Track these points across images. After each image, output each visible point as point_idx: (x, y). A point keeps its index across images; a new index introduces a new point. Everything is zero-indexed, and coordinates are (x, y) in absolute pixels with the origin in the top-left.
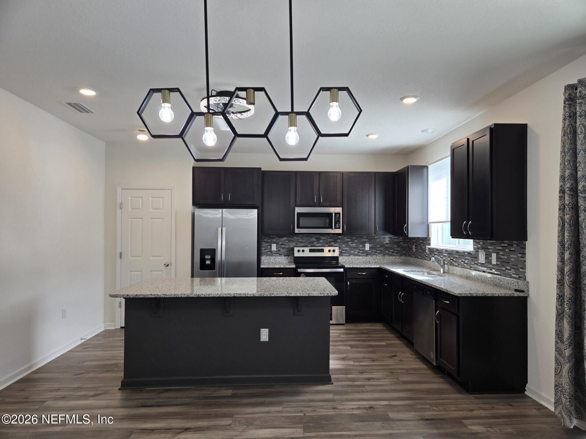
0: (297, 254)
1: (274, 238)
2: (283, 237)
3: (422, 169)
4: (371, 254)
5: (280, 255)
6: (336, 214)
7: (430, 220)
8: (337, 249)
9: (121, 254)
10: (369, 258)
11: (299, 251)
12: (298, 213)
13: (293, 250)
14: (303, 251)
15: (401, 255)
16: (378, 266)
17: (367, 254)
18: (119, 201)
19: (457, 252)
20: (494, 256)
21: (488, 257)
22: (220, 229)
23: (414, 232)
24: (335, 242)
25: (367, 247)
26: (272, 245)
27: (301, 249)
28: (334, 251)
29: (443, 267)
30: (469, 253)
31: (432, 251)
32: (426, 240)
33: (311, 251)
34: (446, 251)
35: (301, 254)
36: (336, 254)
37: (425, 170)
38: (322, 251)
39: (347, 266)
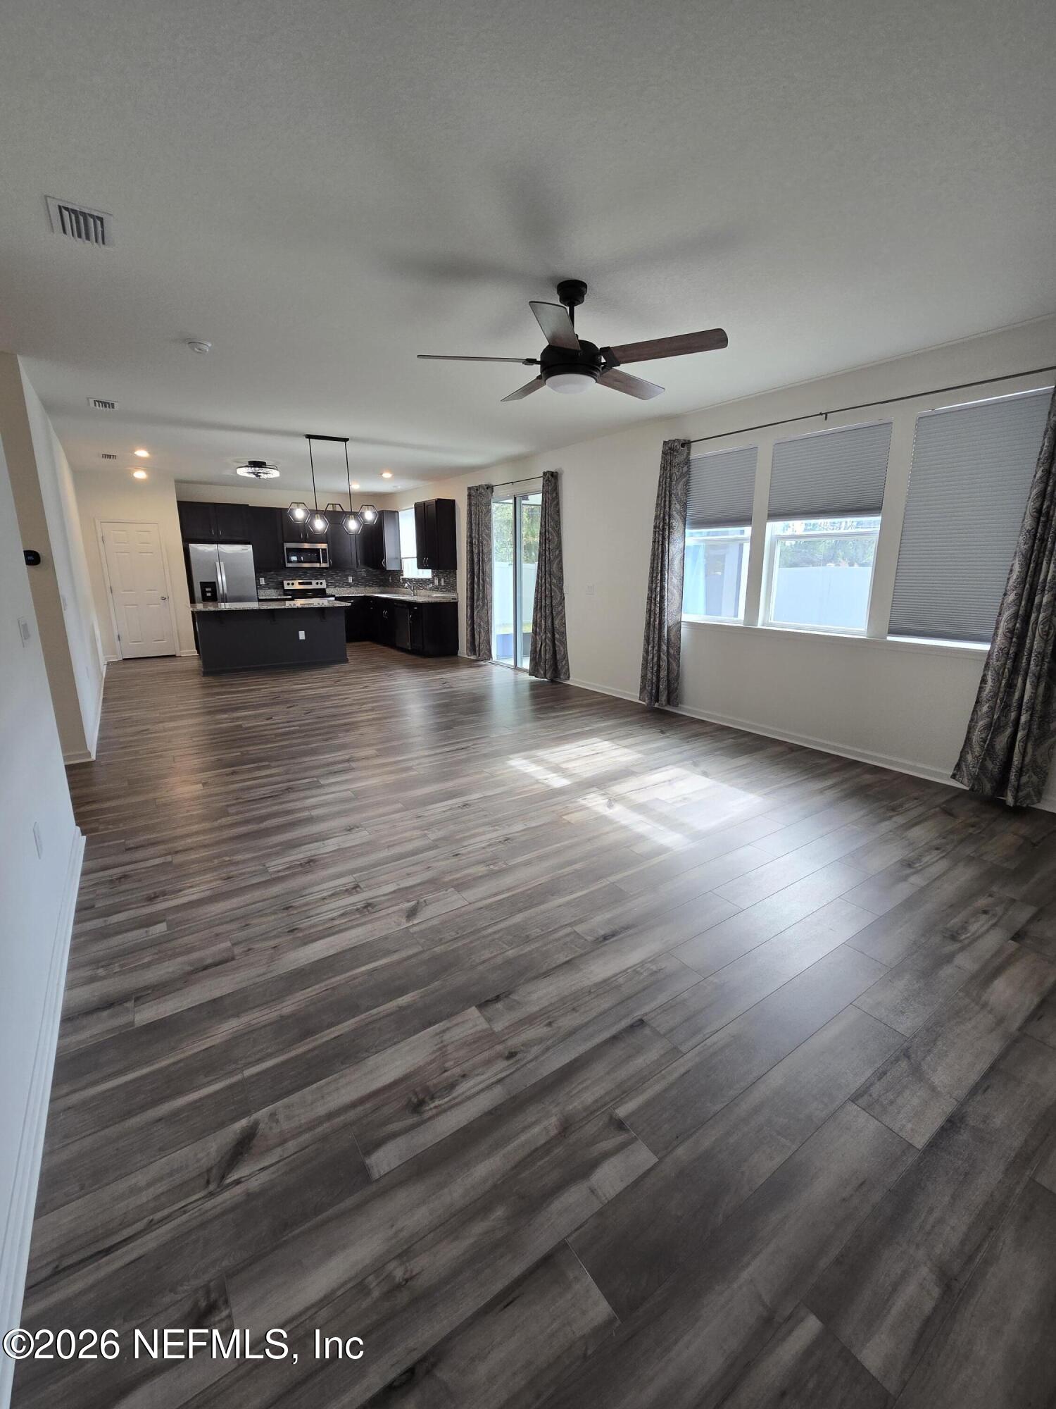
0: (286, 587)
1: (261, 572)
2: (271, 571)
3: (394, 514)
4: (354, 586)
5: (269, 588)
6: (322, 549)
7: (402, 556)
8: (324, 582)
9: (111, 588)
10: (352, 589)
11: (288, 584)
12: (287, 549)
13: (282, 584)
14: (293, 584)
15: (380, 586)
16: (363, 595)
17: (350, 585)
18: (100, 535)
19: (422, 579)
20: (443, 580)
21: (439, 581)
22: (218, 563)
23: (391, 566)
24: (322, 575)
25: (350, 579)
26: (261, 579)
27: (291, 582)
28: (321, 583)
29: (413, 590)
30: (429, 579)
31: (405, 580)
32: (400, 572)
33: (300, 584)
34: (415, 579)
35: (290, 587)
36: (324, 586)
37: (396, 514)
38: (310, 583)
39: (336, 596)
